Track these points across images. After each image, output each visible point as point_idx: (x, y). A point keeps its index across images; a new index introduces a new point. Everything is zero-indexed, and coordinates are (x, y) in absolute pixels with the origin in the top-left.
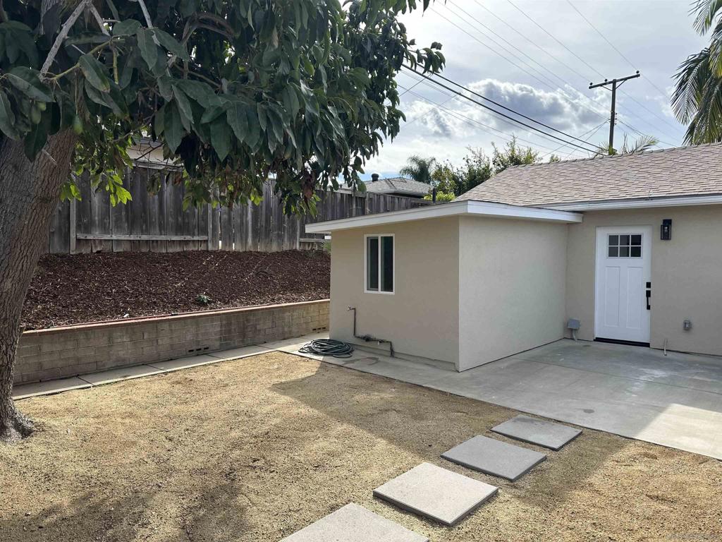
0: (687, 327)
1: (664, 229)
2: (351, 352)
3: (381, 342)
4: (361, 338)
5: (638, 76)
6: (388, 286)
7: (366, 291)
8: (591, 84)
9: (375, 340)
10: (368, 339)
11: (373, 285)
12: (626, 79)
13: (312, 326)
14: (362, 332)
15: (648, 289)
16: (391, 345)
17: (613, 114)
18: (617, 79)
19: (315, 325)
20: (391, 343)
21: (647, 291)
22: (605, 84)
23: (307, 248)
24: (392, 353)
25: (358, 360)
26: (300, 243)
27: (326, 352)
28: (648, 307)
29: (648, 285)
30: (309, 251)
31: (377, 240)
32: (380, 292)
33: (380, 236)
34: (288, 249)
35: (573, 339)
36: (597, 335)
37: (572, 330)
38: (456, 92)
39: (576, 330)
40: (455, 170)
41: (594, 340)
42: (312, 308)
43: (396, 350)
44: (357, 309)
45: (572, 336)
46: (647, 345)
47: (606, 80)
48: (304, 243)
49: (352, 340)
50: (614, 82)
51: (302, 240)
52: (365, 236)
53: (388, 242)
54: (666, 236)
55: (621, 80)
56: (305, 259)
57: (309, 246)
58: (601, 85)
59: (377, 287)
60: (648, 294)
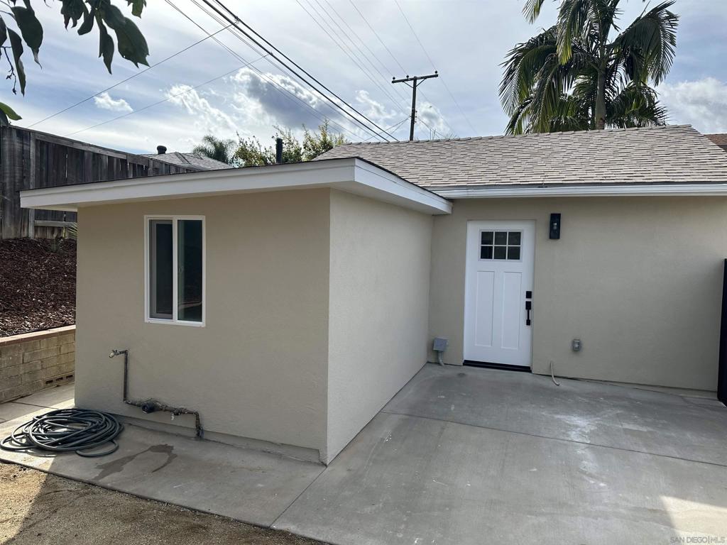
0: (577, 348)
1: (553, 226)
2: (117, 437)
3: (178, 413)
4: (139, 406)
5: (437, 76)
6: (192, 312)
7: (147, 319)
8: (394, 78)
9: (165, 409)
10: (151, 408)
11: (162, 306)
12: (425, 78)
13: (43, 376)
14: (140, 393)
15: (529, 300)
16: (198, 419)
17: (414, 111)
18: (418, 76)
19: (53, 373)
20: (197, 415)
21: (527, 302)
22: (407, 80)
23: (49, 236)
24: (200, 433)
25: (131, 458)
26: (36, 228)
27: (61, 446)
28: (528, 323)
29: (529, 295)
30: (52, 240)
31: (171, 226)
32: (176, 321)
33: (175, 219)
34: (12, 236)
35: (439, 364)
36: (466, 358)
37: (437, 352)
38: (267, 51)
39: (442, 352)
40: (263, 150)
41: (464, 364)
42: (43, 345)
43: (206, 426)
44: (130, 353)
45: (437, 358)
46: (527, 369)
47: (408, 77)
48: (44, 228)
49: (119, 408)
50: (415, 79)
51: (39, 223)
52: (147, 219)
53: (192, 231)
54: (555, 234)
55: (422, 78)
56: (43, 254)
57: (53, 233)
58: (403, 81)
59: (171, 313)
60: (528, 306)
